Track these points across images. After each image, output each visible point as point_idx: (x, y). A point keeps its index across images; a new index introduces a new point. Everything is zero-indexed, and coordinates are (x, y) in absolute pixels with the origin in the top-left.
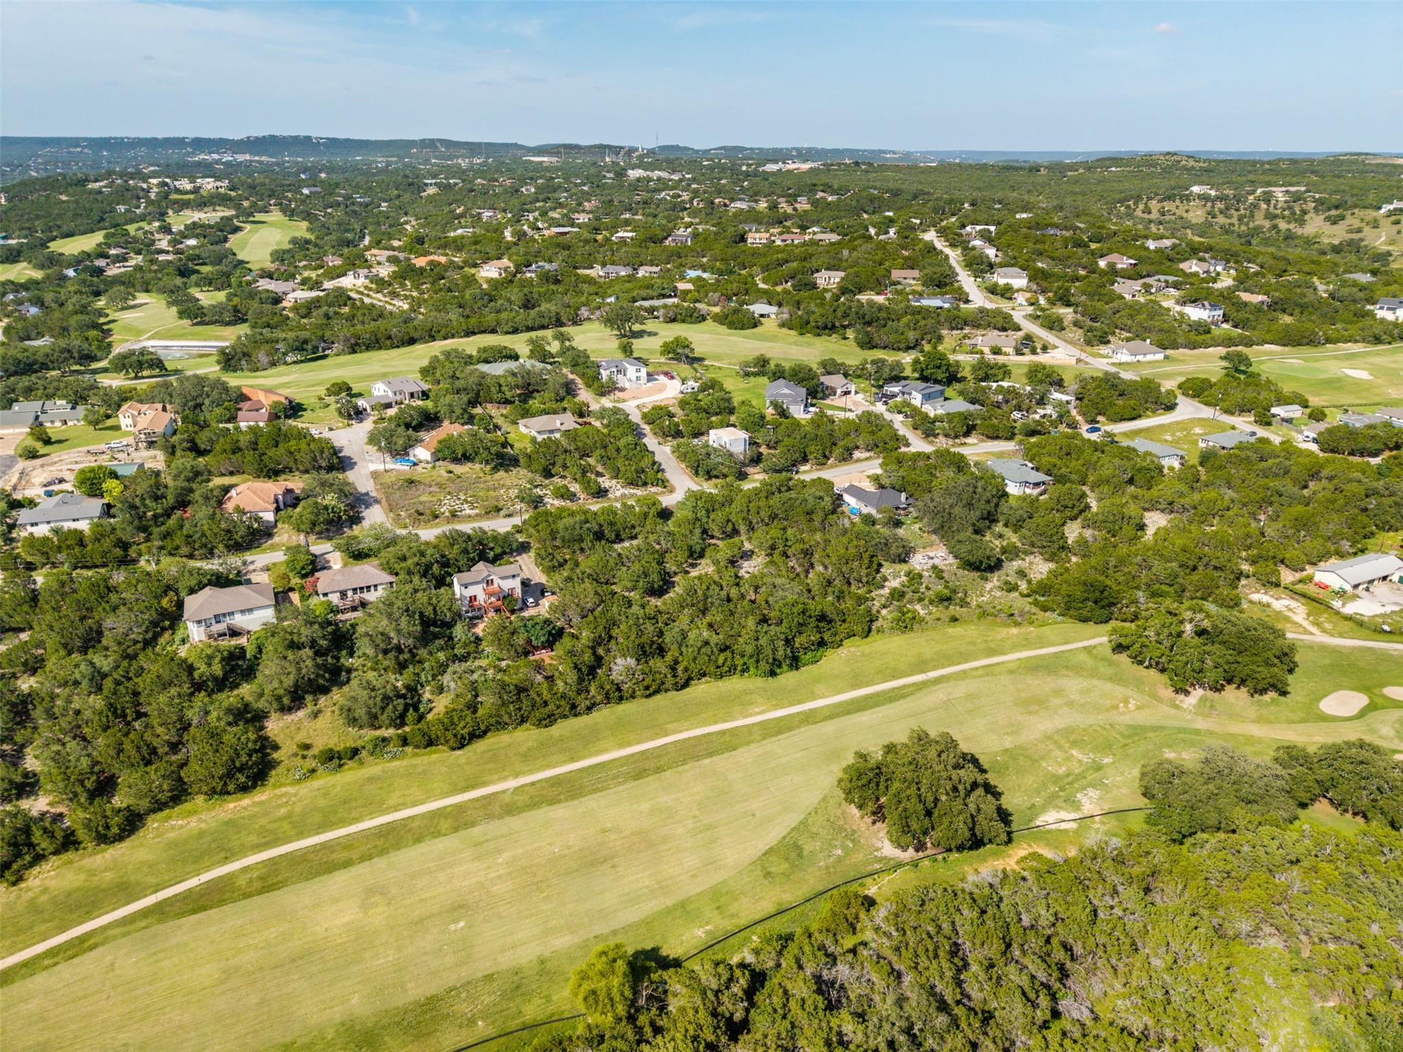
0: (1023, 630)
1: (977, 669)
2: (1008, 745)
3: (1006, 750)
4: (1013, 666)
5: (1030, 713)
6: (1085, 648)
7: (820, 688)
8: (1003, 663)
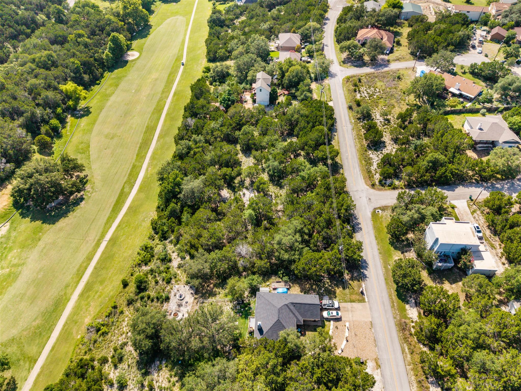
0: (84, 329)
1: (86, 268)
2: (40, 243)
3: (40, 240)
4: (69, 291)
5: (40, 270)
6: (36, 361)
7: (142, 195)
8: (76, 287)
